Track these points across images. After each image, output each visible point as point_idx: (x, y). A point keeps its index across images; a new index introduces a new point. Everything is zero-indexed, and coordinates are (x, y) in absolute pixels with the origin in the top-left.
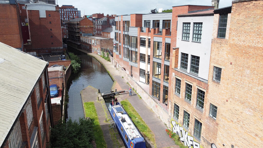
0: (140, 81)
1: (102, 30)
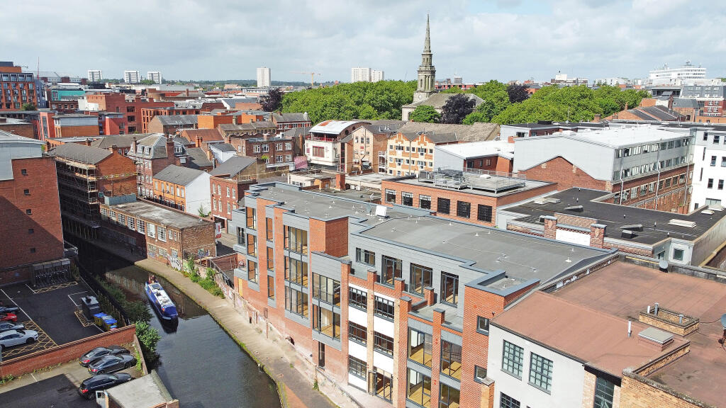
0: (349, 384)
1: (154, 174)
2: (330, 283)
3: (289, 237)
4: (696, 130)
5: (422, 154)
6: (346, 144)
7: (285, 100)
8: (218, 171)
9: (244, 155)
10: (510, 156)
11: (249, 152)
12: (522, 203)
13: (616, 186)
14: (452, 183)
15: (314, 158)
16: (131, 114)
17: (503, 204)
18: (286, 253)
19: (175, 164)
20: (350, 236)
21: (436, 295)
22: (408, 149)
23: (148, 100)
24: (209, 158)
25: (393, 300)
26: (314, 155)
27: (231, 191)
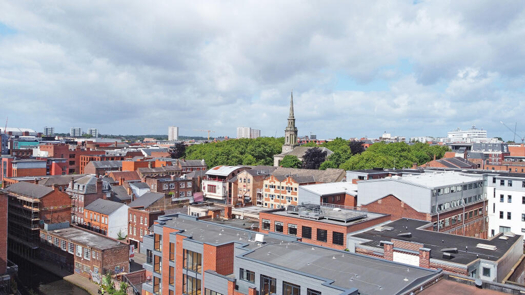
1: (85, 206)
3: (187, 258)
4: (487, 176)
5: (289, 191)
6: (233, 184)
7: (188, 151)
8: (135, 204)
9: (156, 192)
10: (354, 194)
11: (160, 189)
12: (366, 230)
13: (434, 218)
14: (312, 214)
15: (209, 193)
16: (72, 159)
17: (352, 231)
18: (184, 271)
19: (102, 198)
20: (235, 259)
22: (279, 187)
23: (86, 149)
24: (128, 193)
26: (208, 191)
27: (144, 219)
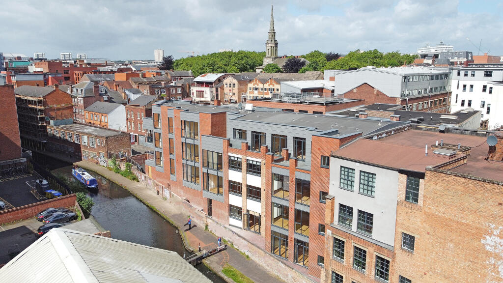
1: (85, 108)
2: (215, 155)
3: (185, 129)
4: (453, 69)
5: (272, 92)
6: (219, 89)
7: (175, 64)
9: (149, 94)
10: (332, 88)
11: (152, 93)
12: (343, 111)
13: (403, 101)
14: (294, 100)
15: (197, 99)
16: (66, 75)
17: (330, 111)
18: (183, 140)
19: (100, 101)
20: (228, 121)
21: (290, 154)
22: (262, 89)
23: (79, 66)
24: (124, 98)
25: (260, 160)
26: (197, 97)
27: (140, 115)
